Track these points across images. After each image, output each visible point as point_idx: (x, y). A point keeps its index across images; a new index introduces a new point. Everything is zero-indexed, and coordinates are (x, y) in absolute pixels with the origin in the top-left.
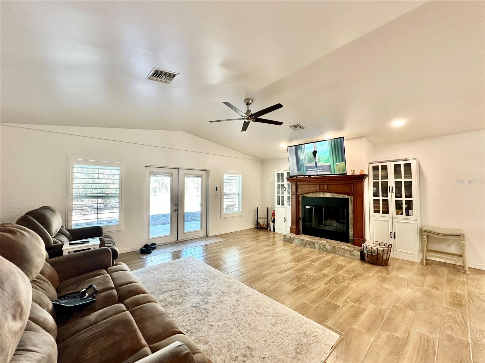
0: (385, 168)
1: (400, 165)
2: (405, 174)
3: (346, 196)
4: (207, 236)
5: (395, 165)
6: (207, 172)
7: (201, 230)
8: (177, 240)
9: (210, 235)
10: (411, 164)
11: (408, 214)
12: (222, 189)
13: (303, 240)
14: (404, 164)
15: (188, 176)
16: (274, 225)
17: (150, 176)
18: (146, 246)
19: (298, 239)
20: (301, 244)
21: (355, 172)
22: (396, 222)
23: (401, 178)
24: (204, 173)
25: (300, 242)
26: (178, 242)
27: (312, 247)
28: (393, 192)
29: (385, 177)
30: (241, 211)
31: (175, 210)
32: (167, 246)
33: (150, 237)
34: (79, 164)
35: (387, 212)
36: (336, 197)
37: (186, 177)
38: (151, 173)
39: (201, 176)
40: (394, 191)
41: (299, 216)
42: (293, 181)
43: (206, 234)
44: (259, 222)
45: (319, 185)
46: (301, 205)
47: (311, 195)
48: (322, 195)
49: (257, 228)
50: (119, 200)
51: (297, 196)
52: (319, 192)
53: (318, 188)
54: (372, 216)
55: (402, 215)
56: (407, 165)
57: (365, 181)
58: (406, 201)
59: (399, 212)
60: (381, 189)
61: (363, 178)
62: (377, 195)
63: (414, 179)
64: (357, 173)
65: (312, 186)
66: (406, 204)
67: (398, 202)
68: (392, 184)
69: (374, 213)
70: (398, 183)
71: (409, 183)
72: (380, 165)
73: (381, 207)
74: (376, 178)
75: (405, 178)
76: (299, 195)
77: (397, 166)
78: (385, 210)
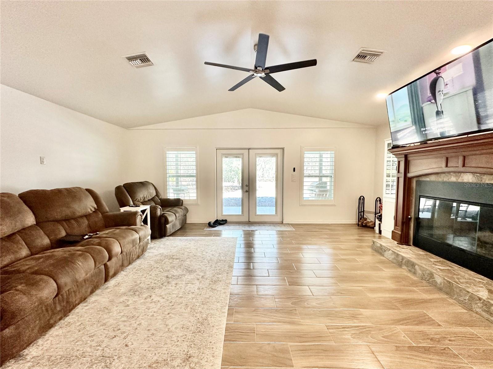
4: (282, 224)
6: (283, 149)
7: (276, 215)
8: (248, 220)
12: (302, 170)
13: (398, 255)
15: (260, 156)
16: (380, 224)
17: (222, 158)
18: (216, 221)
19: (390, 252)
20: (395, 261)
25: (393, 256)
26: (249, 223)
27: (410, 271)
30: (332, 199)
31: (247, 192)
32: (238, 224)
33: (223, 214)
34: (172, 151)
37: (257, 157)
38: (223, 155)
39: (276, 155)
41: (408, 214)
42: (400, 154)
43: (281, 220)
44: (365, 216)
45: (447, 159)
46: (414, 195)
47: (433, 178)
48: (453, 179)
49: (358, 225)
50: (195, 179)
51: (408, 181)
52: (449, 172)
53: (444, 164)
65: (434, 161)
76: (410, 179)
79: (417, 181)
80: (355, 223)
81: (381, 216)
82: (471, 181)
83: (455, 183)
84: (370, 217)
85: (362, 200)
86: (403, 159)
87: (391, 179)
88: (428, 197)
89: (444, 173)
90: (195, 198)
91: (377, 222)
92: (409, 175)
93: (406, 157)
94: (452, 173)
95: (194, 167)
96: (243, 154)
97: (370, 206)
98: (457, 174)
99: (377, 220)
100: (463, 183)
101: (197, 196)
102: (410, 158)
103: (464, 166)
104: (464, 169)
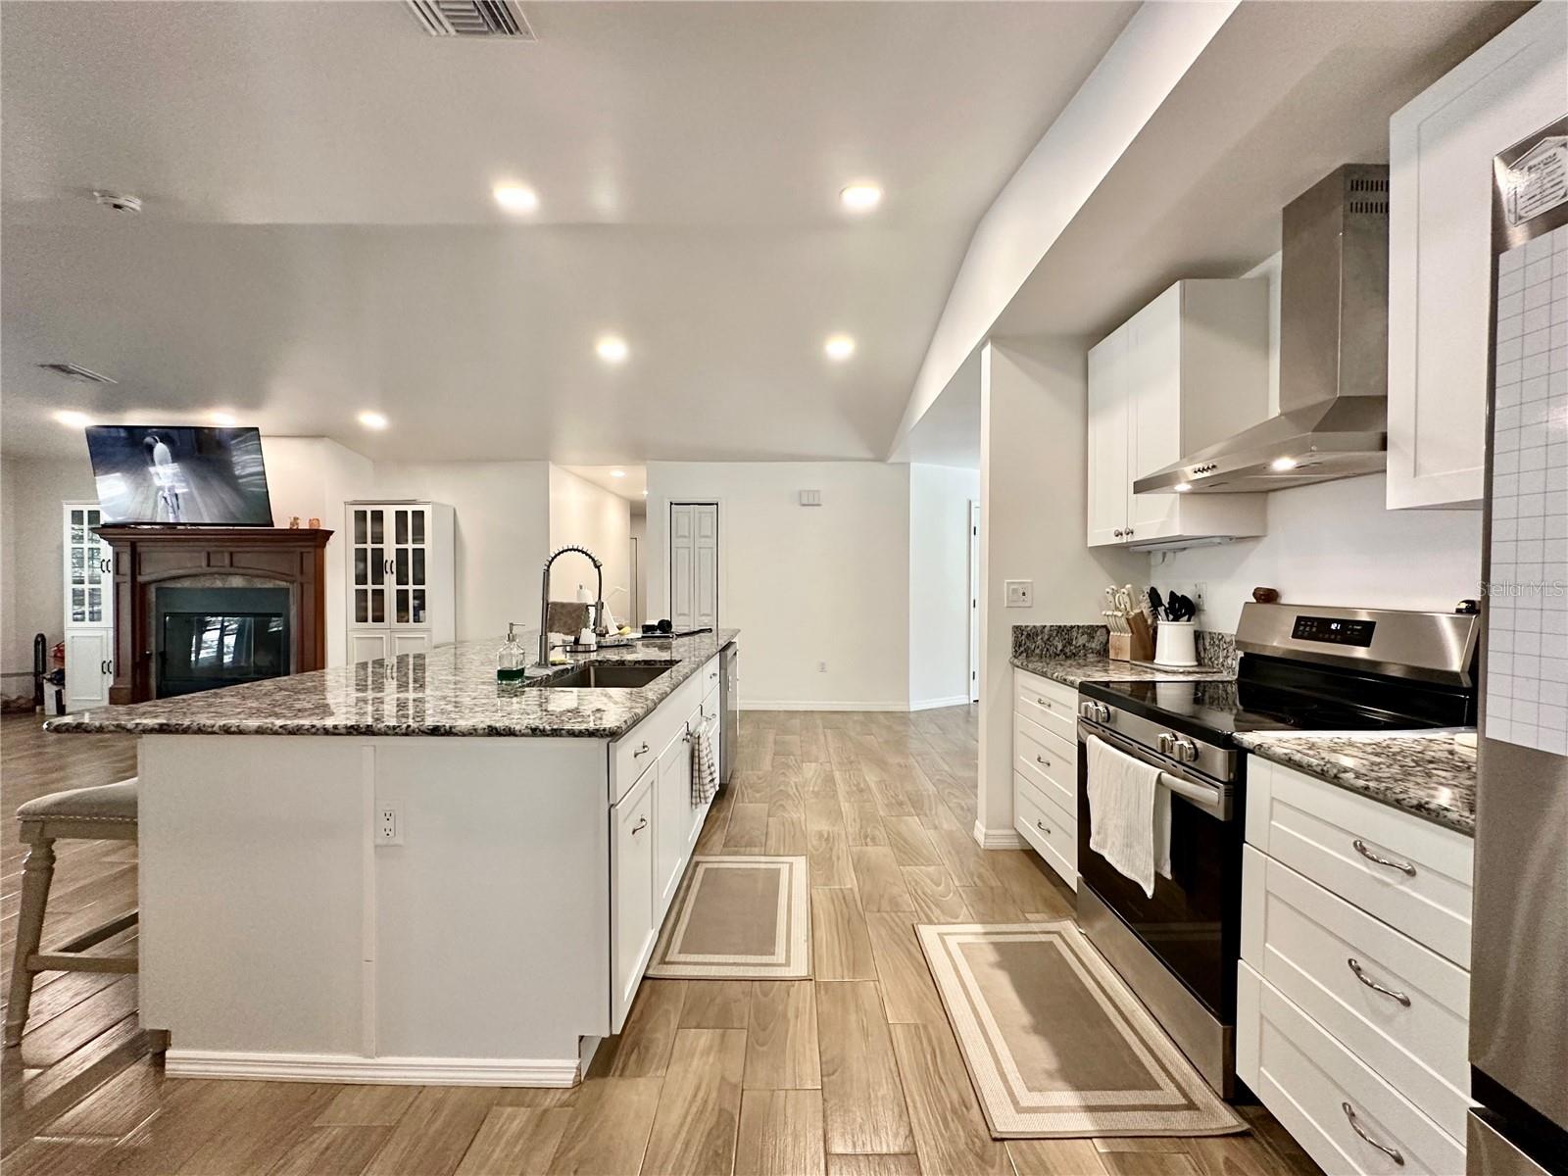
0: (378, 517)
1: (405, 513)
2: (413, 535)
3: (283, 584)
5: (397, 512)
10: (423, 512)
11: (417, 620)
14: (413, 512)
16: (59, 693)
21: (299, 521)
22: (397, 640)
23: (406, 541)
28: (392, 573)
29: (378, 538)
35: (382, 619)
36: (259, 586)
40: (394, 570)
41: (144, 647)
42: (120, 540)
45: (209, 554)
46: (153, 613)
47: (186, 584)
48: (219, 584)
51: (139, 589)
52: (212, 574)
53: (204, 563)
54: (354, 630)
55: (408, 621)
56: (419, 516)
57: (325, 546)
58: (414, 590)
59: (402, 616)
60: (371, 567)
61: (318, 538)
62: (361, 579)
63: (427, 546)
64: (304, 525)
65: (188, 555)
66: (414, 598)
67: (402, 597)
68: (390, 555)
69: (357, 621)
70: (401, 554)
71: (419, 554)
72: (369, 509)
73: (369, 609)
74: (361, 537)
75: (414, 541)
76: (145, 586)
77: (401, 516)
78: (377, 614)
79: (157, 589)
81: (60, 674)
82: (240, 586)
83: (219, 589)
86: (126, 549)
87: (84, 586)
89: (204, 575)
92: (141, 579)
93: (133, 546)
94: (216, 576)
98: (224, 576)
99: (47, 686)
100: (232, 589)
102: (141, 548)
103: (232, 565)
104: (232, 570)
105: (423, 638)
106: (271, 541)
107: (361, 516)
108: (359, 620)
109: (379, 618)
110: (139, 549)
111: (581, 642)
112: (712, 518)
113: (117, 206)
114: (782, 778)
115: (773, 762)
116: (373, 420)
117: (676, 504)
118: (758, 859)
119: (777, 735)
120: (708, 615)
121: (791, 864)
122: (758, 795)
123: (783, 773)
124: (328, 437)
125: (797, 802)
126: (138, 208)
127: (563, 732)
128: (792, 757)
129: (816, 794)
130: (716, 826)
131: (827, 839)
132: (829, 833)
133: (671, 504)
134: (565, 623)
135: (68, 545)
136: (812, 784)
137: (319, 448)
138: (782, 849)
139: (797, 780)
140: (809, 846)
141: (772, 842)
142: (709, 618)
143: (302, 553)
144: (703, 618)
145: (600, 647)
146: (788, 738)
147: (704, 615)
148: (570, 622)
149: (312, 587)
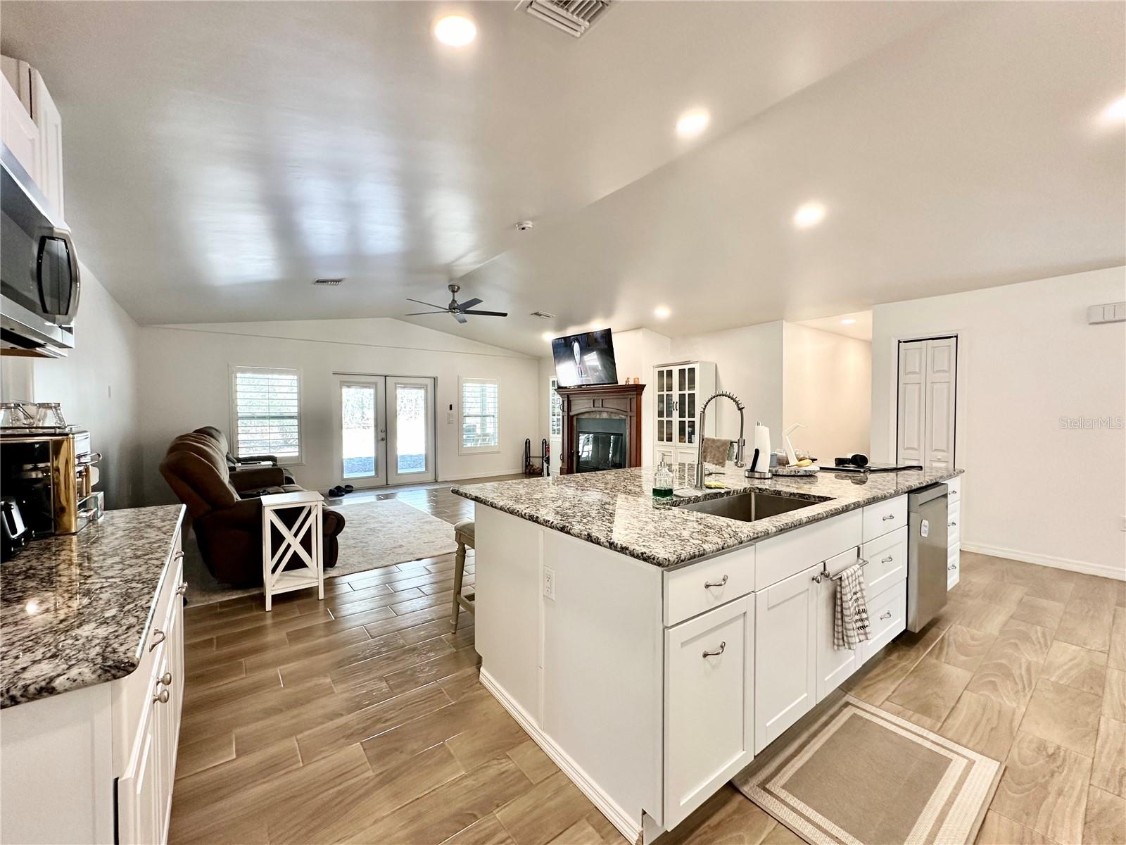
0: (670, 373)
1: (685, 370)
2: (689, 384)
3: (623, 417)
4: (436, 481)
5: (679, 370)
6: (435, 379)
7: (427, 472)
9: (439, 481)
10: (694, 369)
11: (690, 441)
12: (460, 406)
14: (688, 369)
15: (401, 388)
16: (547, 466)
17: (341, 388)
18: (338, 488)
21: (630, 380)
22: (679, 454)
23: (685, 389)
24: (430, 382)
26: (387, 486)
28: (677, 410)
29: (670, 388)
30: (497, 444)
31: (383, 439)
32: (369, 489)
33: (345, 477)
35: (671, 440)
37: (398, 388)
38: (343, 383)
39: (425, 387)
40: (678, 408)
41: (572, 449)
42: (563, 394)
43: (433, 478)
44: (531, 463)
45: (594, 400)
46: (575, 432)
47: (586, 416)
48: (598, 416)
49: (526, 473)
50: (295, 422)
51: (570, 418)
52: (595, 411)
53: (593, 405)
54: (656, 446)
55: (685, 442)
56: (692, 371)
57: (642, 394)
58: (689, 422)
59: (682, 440)
60: (665, 407)
61: (638, 389)
62: (661, 414)
63: (696, 391)
64: (631, 382)
65: (586, 401)
66: (689, 427)
67: (682, 424)
68: (676, 399)
69: (659, 440)
70: (682, 397)
71: (692, 396)
72: (665, 369)
73: (665, 434)
74: (661, 389)
75: (689, 389)
76: (573, 416)
77: (682, 372)
78: (669, 436)
79: (577, 419)
80: (521, 472)
81: (548, 458)
84: (536, 463)
85: (527, 443)
86: (566, 399)
87: (555, 418)
88: (585, 433)
89: (593, 411)
90: (297, 454)
91: (545, 465)
92: (571, 414)
93: (569, 397)
94: (597, 412)
95: (296, 403)
96: (376, 384)
97: (536, 450)
98: (600, 412)
99: (545, 463)
101: (301, 451)
103: (602, 406)
104: (602, 409)
105: (693, 453)
106: (619, 392)
107: (661, 373)
108: (661, 439)
109: (669, 439)
110: (571, 399)
111: (756, 470)
112: (950, 352)
113: (523, 229)
114: (1009, 651)
115: (1005, 625)
116: (662, 312)
117: (905, 342)
118: (925, 733)
119: (1026, 594)
120: (943, 451)
121: (972, 763)
122: (963, 658)
123: (1016, 645)
124: (645, 327)
125: (1020, 686)
126: (531, 226)
127: (627, 551)
128: (1039, 628)
129: (1059, 689)
130: (889, 673)
131: (1052, 757)
132: (1059, 748)
133: (899, 342)
134: (714, 455)
135: (551, 398)
136: (1059, 672)
137: (639, 335)
138: (968, 736)
139: (1034, 659)
140: (1015, 752)
141: (956, 722)
142: (945, 454)
143: (631, 399)
144: (935, 453)
145: (776, 475)
146: (1044, 603)
147: (936, 450)
148: (718, 455)
149: (635, 418)
